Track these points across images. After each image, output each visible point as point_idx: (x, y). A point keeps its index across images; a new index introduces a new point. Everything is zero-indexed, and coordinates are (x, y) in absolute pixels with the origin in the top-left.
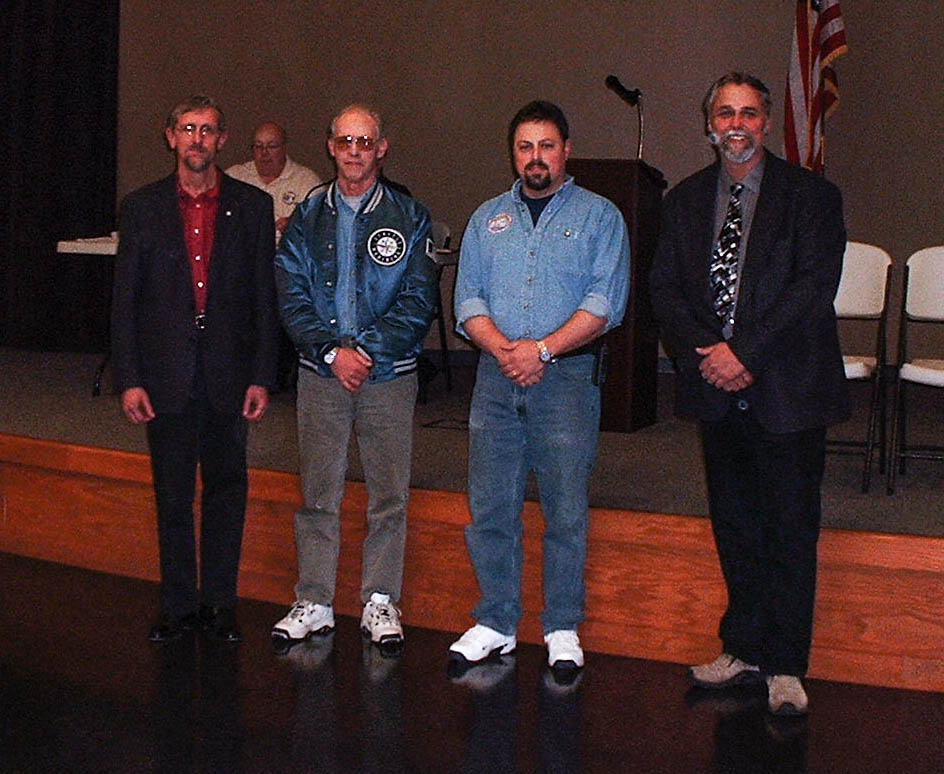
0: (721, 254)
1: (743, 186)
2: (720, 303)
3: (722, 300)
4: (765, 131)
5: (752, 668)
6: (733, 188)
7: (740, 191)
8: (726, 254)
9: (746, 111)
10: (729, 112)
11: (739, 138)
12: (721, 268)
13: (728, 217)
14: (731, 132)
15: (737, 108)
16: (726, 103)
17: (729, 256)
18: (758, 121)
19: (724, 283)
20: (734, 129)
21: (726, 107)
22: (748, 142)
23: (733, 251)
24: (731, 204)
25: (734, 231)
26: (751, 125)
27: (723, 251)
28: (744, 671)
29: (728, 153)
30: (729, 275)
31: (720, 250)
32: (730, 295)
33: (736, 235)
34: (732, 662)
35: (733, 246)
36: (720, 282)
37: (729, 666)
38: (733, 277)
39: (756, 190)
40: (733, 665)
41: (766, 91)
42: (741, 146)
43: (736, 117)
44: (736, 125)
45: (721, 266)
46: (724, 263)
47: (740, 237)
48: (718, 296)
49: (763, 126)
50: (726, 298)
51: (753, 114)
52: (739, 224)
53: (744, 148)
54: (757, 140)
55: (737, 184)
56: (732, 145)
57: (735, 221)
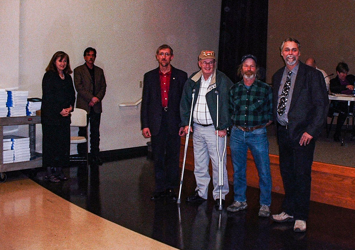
0: (284, 93)
1: (292, 72)
2: (282, 107)
3: (282, 106)
4: (299, 55)
5: (291, 217)
6: (289, 72)
7: (291, 74)
8: (285, 93)
9: (293, 49)
10: (288, 50)
11: (291, 57)
12: (283, 97)
13: (286, 81)
14: (289, 56)
15: (291, 48)
16: (287, 47)
17: (286, 93)
18: (297, 52)
19: (284, 101)
20: (290, 55)
21: (287, 48)
22: (294, 59)
23: (287, 92)
24: (288, 77)
25: (288, 86)
26: (295, 53)
28: (288, 218)
29: (288, 62)
30: (285, 99)
33: (289, 87)
34: (285, 214)
35: (287, 90)
37: (284, 216)
38: (286, 100)
39: (296, 73)
40: (285, 216)
41: (299, 43)
43: (291, 51)
44: (290, 53)
45: (283, 96)
46: (284, 95)
47: (290, 88)
48: (282, 105)
49: (298, 54)
50: (284, 106)
51: (296, 50)
52: (290, 84)
53: (293, 61)
54: (297, 58)
55: (290, 71)
56: (289, 60)
57: (288, 83)
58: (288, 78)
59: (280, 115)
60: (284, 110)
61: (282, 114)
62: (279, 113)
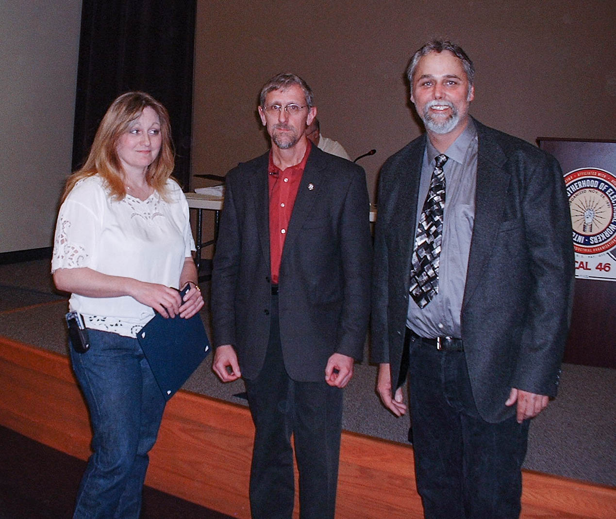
0: (426, 228)
1: (447, 158)
2: (425, 278)
3: (427, 275)
4: (468, 100)
6: (437, 159)
7: (444, 162)
8: (431, 226)
9: (447, 80)
10: (430, 81)
11: (442, 108)
12: (425, 242)
13: (431, 190)
14: (433, 102)
15: (439, 77)
16: (427, 73)
17: (433, 229)
18: (461, 89)
19: (429, 258)
20: (436, 99)
21: (427, 76)
22: (452, 112)
23: (437, 224)
24: (434, 176)
25: (438, 204)
26: (453, 94)
27: (428, 224)
29: (432, 125)
30: (433, 249)
31: (424, 224)
32: (434, 269)
33: (440, 207)
36: (426, 256)
38: (437, 251)
41: (468, 58)
42: (445, 116)
43: (439, 86)
44: (438, 95)
45: (425, 239)
46: (428, 236)
48: (424, 270)
49: (466, 94)
50: (431, 272)
51: (456, 83)
52: (443, 197)
53: (447, 119)
54: (461, 109)
55: (441, 155)
56: (434, 116)
57: (438, 193)
58: (436, 176)
59: (420, 306)
60: (432, 288)
61: (428, 302)
62: (417, 299)
